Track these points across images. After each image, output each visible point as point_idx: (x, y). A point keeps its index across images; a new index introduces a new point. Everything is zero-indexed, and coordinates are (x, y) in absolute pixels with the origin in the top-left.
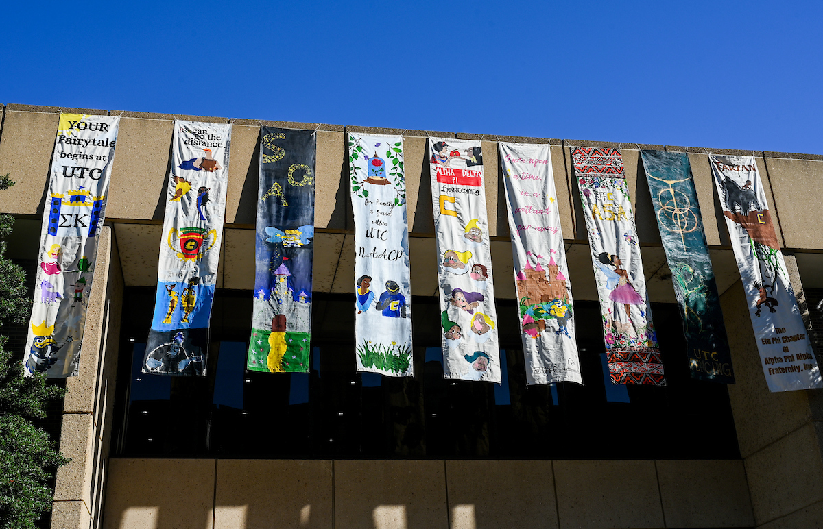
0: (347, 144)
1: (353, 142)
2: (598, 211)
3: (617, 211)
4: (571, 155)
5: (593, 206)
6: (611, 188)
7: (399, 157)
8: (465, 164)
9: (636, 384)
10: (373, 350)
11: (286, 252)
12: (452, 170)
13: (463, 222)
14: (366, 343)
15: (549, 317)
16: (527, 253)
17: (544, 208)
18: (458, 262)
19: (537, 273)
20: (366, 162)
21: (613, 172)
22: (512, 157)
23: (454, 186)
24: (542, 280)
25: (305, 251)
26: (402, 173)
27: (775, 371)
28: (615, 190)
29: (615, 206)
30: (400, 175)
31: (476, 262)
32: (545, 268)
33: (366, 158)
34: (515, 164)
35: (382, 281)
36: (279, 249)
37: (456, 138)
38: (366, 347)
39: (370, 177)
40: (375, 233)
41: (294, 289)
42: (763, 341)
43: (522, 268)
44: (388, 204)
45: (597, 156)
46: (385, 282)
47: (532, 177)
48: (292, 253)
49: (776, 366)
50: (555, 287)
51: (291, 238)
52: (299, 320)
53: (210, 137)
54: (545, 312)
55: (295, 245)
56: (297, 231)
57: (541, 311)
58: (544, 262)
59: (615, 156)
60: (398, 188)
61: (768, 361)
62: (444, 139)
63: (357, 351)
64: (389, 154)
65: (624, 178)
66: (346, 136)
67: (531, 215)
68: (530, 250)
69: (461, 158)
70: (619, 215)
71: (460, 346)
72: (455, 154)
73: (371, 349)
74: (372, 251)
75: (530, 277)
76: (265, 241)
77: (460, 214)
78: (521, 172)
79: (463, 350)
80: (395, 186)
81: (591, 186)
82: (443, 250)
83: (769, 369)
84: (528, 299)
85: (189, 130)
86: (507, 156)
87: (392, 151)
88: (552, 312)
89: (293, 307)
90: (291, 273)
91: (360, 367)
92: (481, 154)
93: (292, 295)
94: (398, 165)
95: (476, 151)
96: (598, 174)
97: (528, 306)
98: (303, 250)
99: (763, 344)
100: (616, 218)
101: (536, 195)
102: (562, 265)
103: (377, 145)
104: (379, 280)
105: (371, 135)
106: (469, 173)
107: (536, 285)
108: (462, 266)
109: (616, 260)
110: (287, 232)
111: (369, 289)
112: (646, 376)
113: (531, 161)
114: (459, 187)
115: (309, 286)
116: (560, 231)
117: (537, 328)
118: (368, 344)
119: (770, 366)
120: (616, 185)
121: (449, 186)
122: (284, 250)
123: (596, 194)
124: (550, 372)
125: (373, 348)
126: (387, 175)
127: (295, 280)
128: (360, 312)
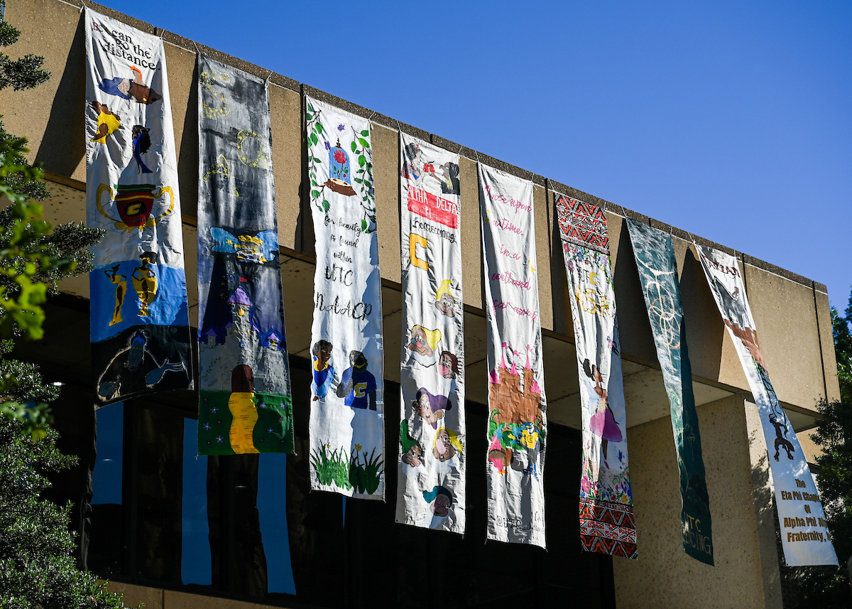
0: (304, 117)
1: (312, 113)
2: (581, 296)
3: (600, 302)
4: (555, 204)
5: (577, 288)
6: (595, 265)
7: (366, 155)
8: (439, 187)
9: (606, 554)
10: (333, 458)
11: (243, 269)
12: (425, 194)
13: (435, 283)
14: (324, 448)
15: (519, 447)
16: (503, 345)
17: (525, 280)
18: (426, 346)
19: (511, 378)
20: (327, 152)
21: (597, 243)
22: (493, 192)
23: (427, 221)
24: (516, 389)
25: (270, 271)
26: (371, 182)
27: (795, 536)
28: (600, 270)
29: (598, 294)
30: (368, 184)
31: (445, 349)
32: (520, 372)
33: (327, 144)
34: (495, 202)
35: (345, 351)
36: (232, 264)
37: (431, 142)
38: (323, 454)
39: (332, 179)
40: (337, 274)
41: (260, 328)
42: (783, 496)
43: (497, 366)
44: (353, 228)
45: (581, 213)
46: (349, 351)
47: (512, 228)
48: (252, 273)
49: (797, 530)
50: (529, 402)
51: (249, 249)
52: (272, 374)
53: (137, 50)
54: (514, 438)
55: (255, 261)
56: (256, 238)
57: (510, 436)
58: (520, 362)
59: (600, 219)
60: (366, 203)
61: (789, 522)
62: (418, 140)
63: (311, 459)
64: (354, 145)
65: (609, 255)
66: (303, 101)
67: (510, 285)
68: (506, 340)
69: (436, 177)
70: (602, 309)
71: (419, 476)
72: (429, 167)
73: (329, 457)
74: (333, 302)
75: (504, 381)
76: (211, 250)
77: (432, 268)
78: (502, 217)
79: (422, 484)
80: (361, 200)
81: (575, 257)
82: (411, 324)
83: (789, 534)
84: (498, 413)
85: (106, 30)
86: (487, 187)
87: (357, 142)
88: (522, 440)
89: (261, 355)
90: (254, 304)
91: (315, 485)
92: (458, 177)
93: (258, 337)
94: (365, 168)
95: (452, 170)
96: (582, 241)
97: (498, 424)
98: (267, 270)
99: (784, 499)
100: (598, 312)
101: (515, 256)
102: (539, 371)
103: (341, 128)
104: (341, 350)
105: (333, 107)
106: (444, 203)
107: (508, 395)
108: (430, 353)
109: (596, 373)
110: (243, 238)
111: (329, 362)
112: (618, 544)
113: (512, 202)
114: (432, 223)
115: (279, 325)
116: (538, 319)
117: (503, 459)
118: (326, 448)
119: (789, 529)
120: (600, 262)
121: (421, 220)
122: (240, 267)
123: (579, 271)
124: (512, 526)
125: (333, 456)
126: (352, 180)
127: (260, 315)
128: (316, 399)
